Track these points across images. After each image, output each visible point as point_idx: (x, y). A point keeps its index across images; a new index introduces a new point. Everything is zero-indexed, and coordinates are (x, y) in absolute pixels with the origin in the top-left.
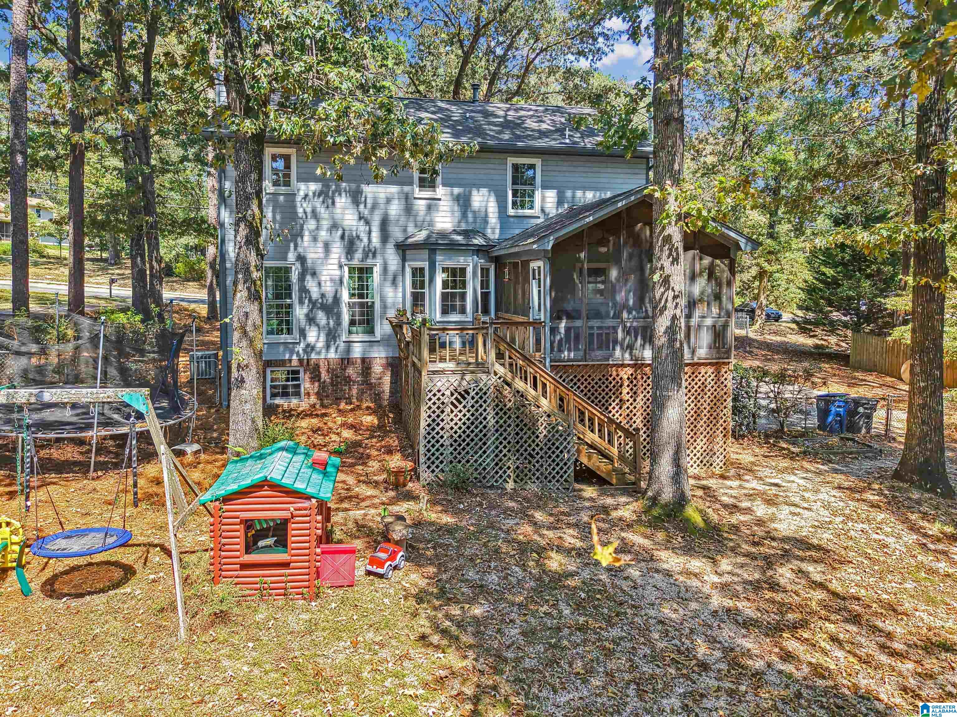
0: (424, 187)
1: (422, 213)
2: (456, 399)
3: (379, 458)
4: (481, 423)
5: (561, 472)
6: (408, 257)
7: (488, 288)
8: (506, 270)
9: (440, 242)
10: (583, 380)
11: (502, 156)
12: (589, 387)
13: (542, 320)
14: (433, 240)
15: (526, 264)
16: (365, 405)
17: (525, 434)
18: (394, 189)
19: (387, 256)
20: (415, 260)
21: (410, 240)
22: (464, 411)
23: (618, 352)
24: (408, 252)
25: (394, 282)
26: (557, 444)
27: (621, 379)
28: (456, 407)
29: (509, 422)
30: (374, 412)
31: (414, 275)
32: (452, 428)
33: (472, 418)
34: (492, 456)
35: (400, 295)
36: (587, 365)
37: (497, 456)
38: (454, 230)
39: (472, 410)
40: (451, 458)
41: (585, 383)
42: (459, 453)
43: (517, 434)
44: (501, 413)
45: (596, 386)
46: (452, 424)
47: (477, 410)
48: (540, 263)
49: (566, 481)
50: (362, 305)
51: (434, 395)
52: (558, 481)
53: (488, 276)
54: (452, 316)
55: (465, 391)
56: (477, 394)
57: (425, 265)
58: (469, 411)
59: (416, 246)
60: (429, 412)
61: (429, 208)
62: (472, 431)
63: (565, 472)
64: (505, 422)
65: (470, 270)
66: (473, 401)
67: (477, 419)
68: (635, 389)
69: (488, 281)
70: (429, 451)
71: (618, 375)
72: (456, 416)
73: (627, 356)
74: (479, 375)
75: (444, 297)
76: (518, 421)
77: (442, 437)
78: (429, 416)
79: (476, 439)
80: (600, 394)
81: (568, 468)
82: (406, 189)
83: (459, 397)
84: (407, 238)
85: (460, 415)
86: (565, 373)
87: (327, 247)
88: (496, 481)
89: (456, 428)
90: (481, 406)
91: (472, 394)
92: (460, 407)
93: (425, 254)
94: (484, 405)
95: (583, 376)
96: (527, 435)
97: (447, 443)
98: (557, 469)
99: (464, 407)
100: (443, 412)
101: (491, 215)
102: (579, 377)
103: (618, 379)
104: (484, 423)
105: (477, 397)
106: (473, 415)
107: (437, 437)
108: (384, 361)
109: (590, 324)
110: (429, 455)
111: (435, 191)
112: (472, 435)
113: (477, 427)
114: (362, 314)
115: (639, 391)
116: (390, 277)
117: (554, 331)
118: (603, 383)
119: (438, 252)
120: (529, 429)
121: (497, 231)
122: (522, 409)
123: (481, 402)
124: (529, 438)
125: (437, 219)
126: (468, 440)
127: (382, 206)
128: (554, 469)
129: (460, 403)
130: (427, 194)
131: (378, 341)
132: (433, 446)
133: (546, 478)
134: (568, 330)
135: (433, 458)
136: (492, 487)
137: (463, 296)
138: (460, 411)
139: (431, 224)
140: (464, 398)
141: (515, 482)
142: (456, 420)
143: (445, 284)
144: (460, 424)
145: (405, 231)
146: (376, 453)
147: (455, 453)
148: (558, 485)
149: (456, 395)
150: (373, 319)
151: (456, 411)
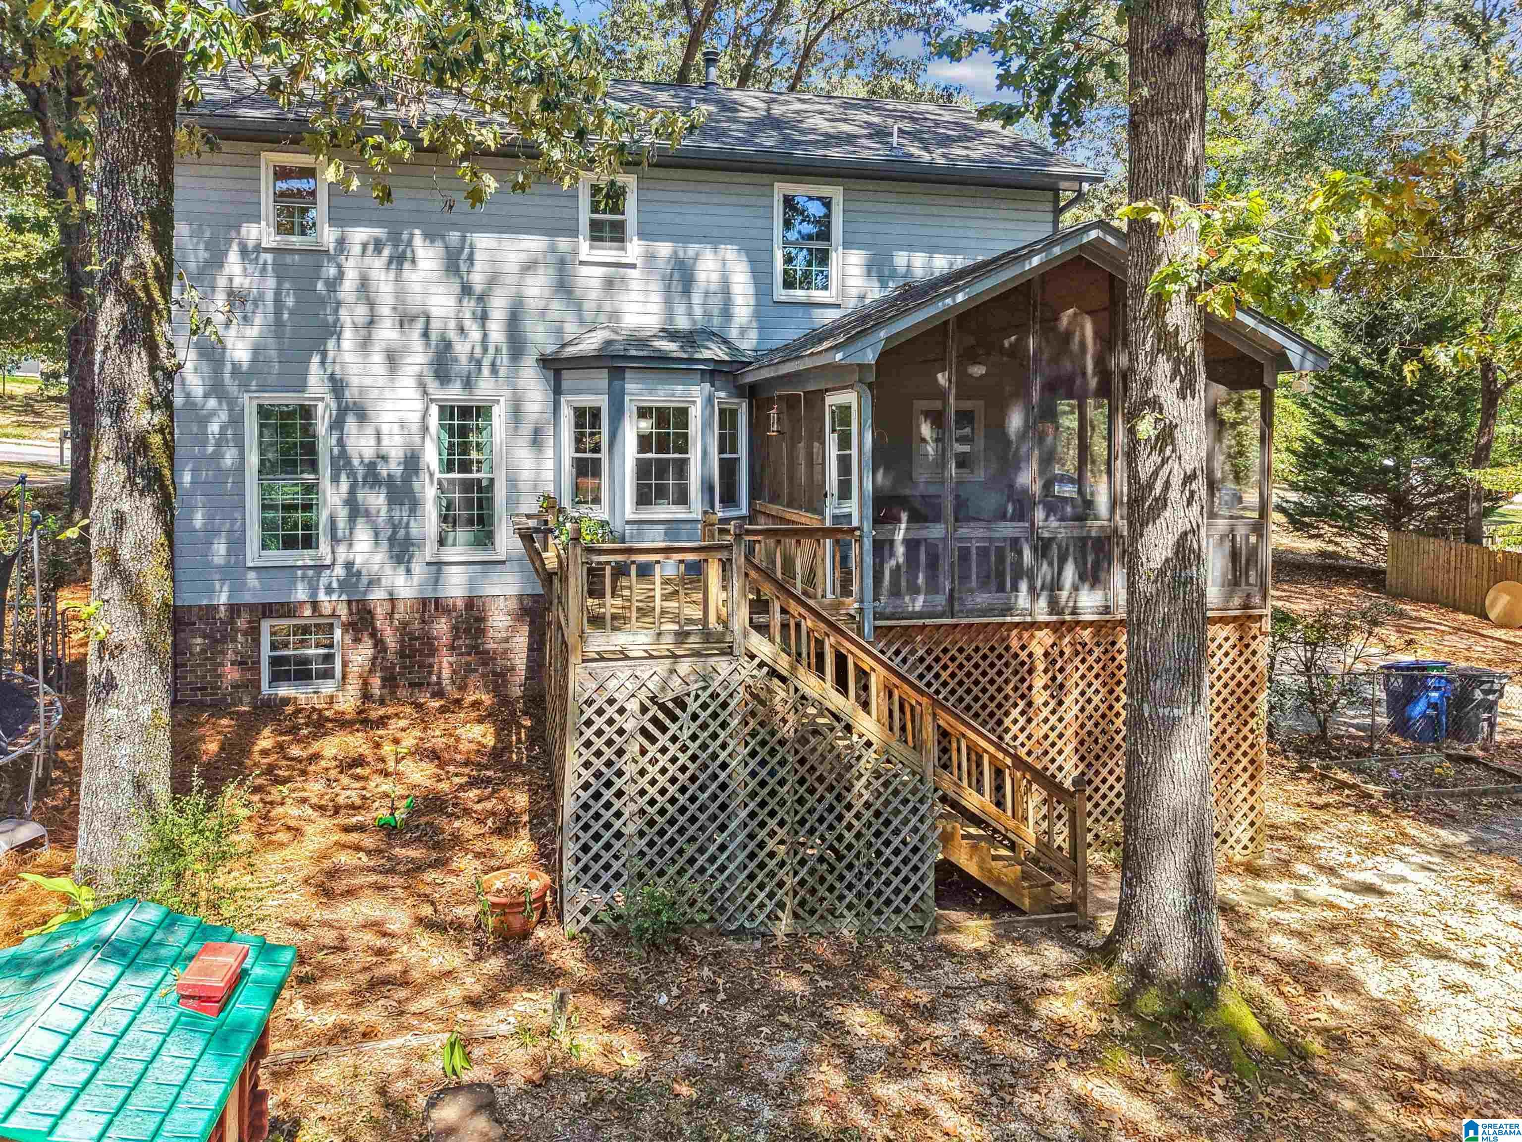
0: (601, 239)
1: (593, 295)
2: (655, 720)
3: (479, 846)
4: (715, 777)
5: (906, 889)
6: (565, 385)
7: (734, 450)
8: (773, 413)
9: (633, 353)
10: (945, 659)
11: (765, 178)
12: (960, 675)
13: (855, 523)
14: (618, 349)
15: (816, 398)
16: (470, 699)
17: (820, 800)
18: (534, 244)
19: (521, 383)
20: (578, 392)
21: (570, 351)
22: (673, 749)
23: (1023, 599)
24: (566, 374)
25: (536, 440)
26: (895, 822)
27: (1030, 655)
28: (653, 740)
29: (782, 772)
30: (489, 716)
31: (579, 424)
32: (643, 792)
33: (692, 767)
34: (742, 856)
35: (550, 464)
36: (956, 626)
37: (752, 856)
38: (663, 330)
39: (693, 747)
40: (640, 864)
41: (952, 667)
42: (661, 853)
43: (801, 801)
44: (763, 753)
45: (976, 674)
46: (643, 782)
47: (704, 747)
48: (849, 398)
49: (915, 909)
50: (467, 486)
51: (600, 712)
52: (897, 911)
53: (734, 426)
54: (658, 508)
55: (675, 700)
56: (704, 706)
57: (602, 401)
58: (684, 749)
59: (582, 363)
60: (587, 754)
61: (609, 284)
62: (693, 799)
63: (915, 889)
64: (772, 773)
65: (696, 414)
66: (694, 726)
67: (704, 767)
68: (1060, 678)
69: (734, 438)
70: (585, 848)
71: (1023, 648)
72: (653, 761)
73: (1042, 603)
74: (712, 661)
75: (643, 469)
76: (802, 771)
77: (618, 815)
78: (587, 765)
79: (703, 817)
80: (984, 690)
81: (922, 879)
82: (563, 243)
83: (661, 716)
84: (564, 346)
85: (663, 760)
86: (906, 643)
87: (393, 359)
88: (752, 917)
89: (652, 791)
90: (714, 736)
91: (693, 706)
92: (663, 740)
93: (602, 379)
94: (723, 735)
95: (945, 651)
96: (825, 804)
97: (631, 829)
98: (896, 881)
99: (674, 739)
100: (620, 753)
101: (739, 300)
102: (937, 652)
103: (1023, 655)
104: (723, 776)
105: (704, 715)
106: (694, 758)
107: (607, 815)
108: (513, 604)
109: (963, 531)
110: (585, 859)
111: (623, 249)
112: (693, 808)
113: (703, 788)
114: (468, 504)
115: (1069, 684)
116: (526, 429)
117: (882, 548)
118: (992, 665)
119: (628, 374)
120: (831, 788)
121: (753, 334)
122: (813, 741)
123: (713, 726)
124: (831, 809)
125: (626, 307)
126: (682, 820)
127: (510, 279)
128: (887, 883)
129: (664, 729)
130: (607, 253)
131: (503, 562)
132: (597, 837)
133: (869, 904)
134: (912, 545)
135: (595, 868)
136: (740, 933)
137: (682, 467)
138: (664, 750)
139: (615, 315)
140: (674, 719)
141: (796, 915)
142: (653, 771)
143: (644, 442)
144: (662, 781)
145: (560, 331)
146: (475, 830)
147: (651, 853)
148: (897, 920)
149: (654, 710)
150: (492, 516)
151: (652, 750)
